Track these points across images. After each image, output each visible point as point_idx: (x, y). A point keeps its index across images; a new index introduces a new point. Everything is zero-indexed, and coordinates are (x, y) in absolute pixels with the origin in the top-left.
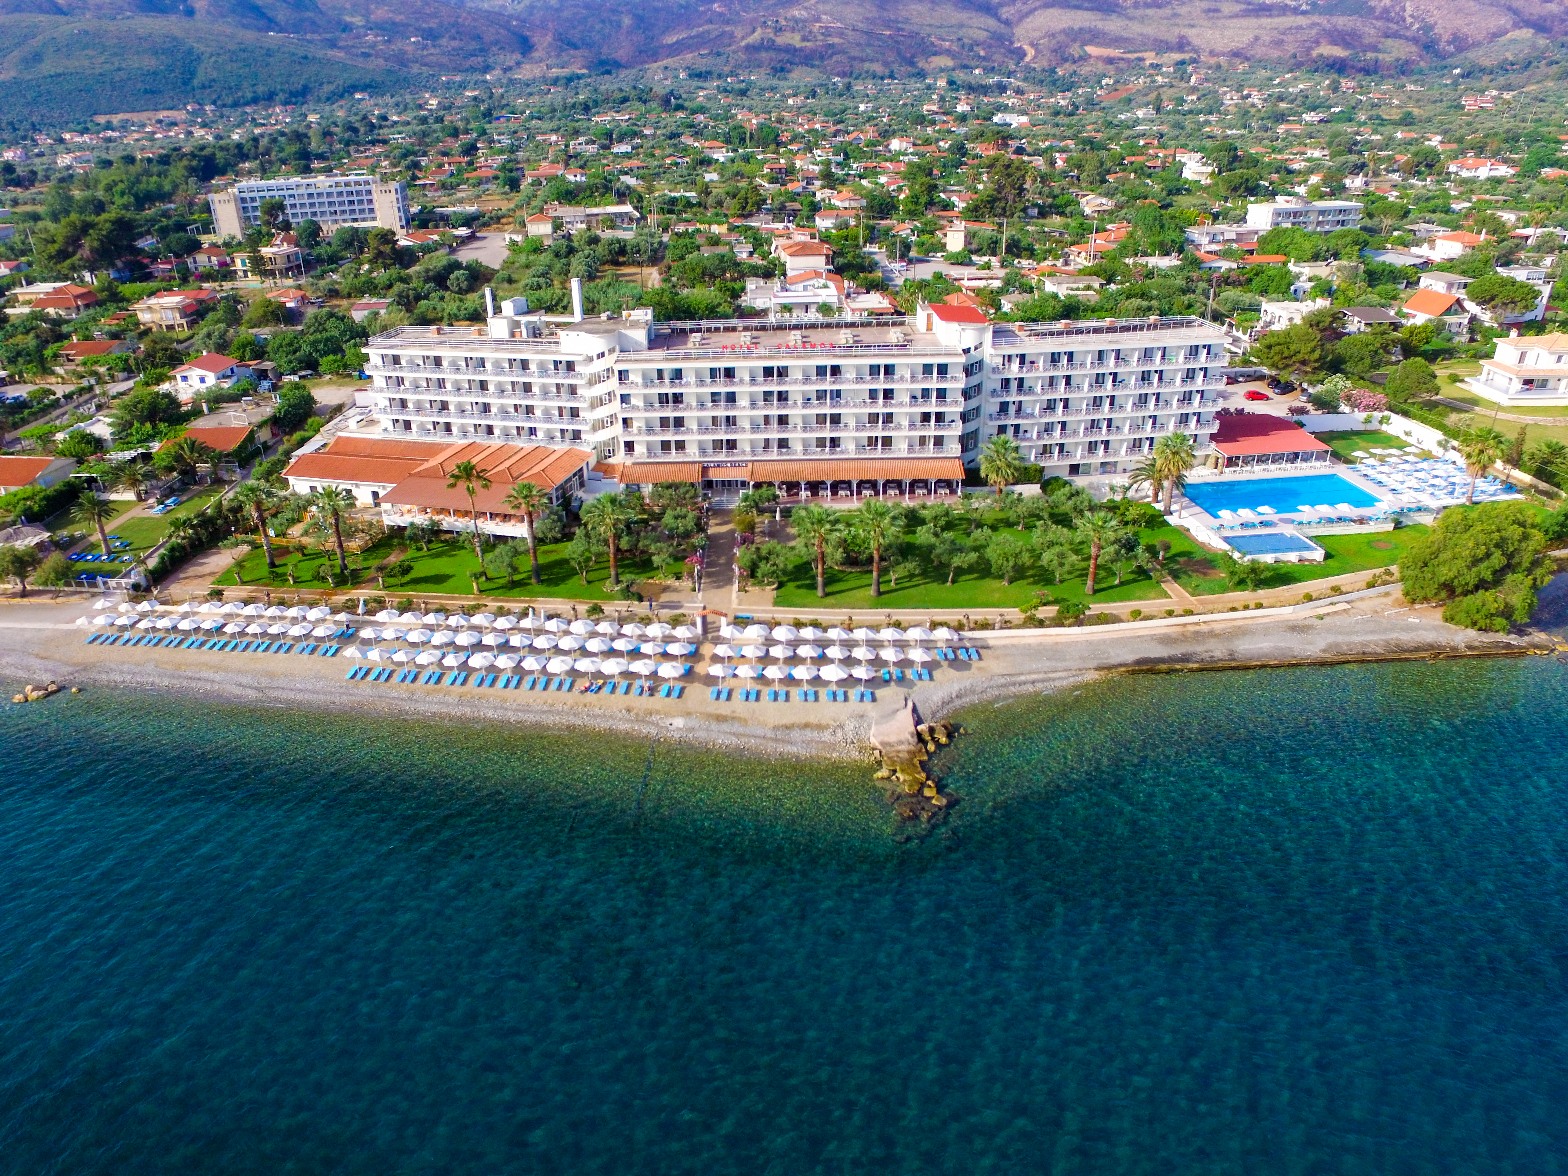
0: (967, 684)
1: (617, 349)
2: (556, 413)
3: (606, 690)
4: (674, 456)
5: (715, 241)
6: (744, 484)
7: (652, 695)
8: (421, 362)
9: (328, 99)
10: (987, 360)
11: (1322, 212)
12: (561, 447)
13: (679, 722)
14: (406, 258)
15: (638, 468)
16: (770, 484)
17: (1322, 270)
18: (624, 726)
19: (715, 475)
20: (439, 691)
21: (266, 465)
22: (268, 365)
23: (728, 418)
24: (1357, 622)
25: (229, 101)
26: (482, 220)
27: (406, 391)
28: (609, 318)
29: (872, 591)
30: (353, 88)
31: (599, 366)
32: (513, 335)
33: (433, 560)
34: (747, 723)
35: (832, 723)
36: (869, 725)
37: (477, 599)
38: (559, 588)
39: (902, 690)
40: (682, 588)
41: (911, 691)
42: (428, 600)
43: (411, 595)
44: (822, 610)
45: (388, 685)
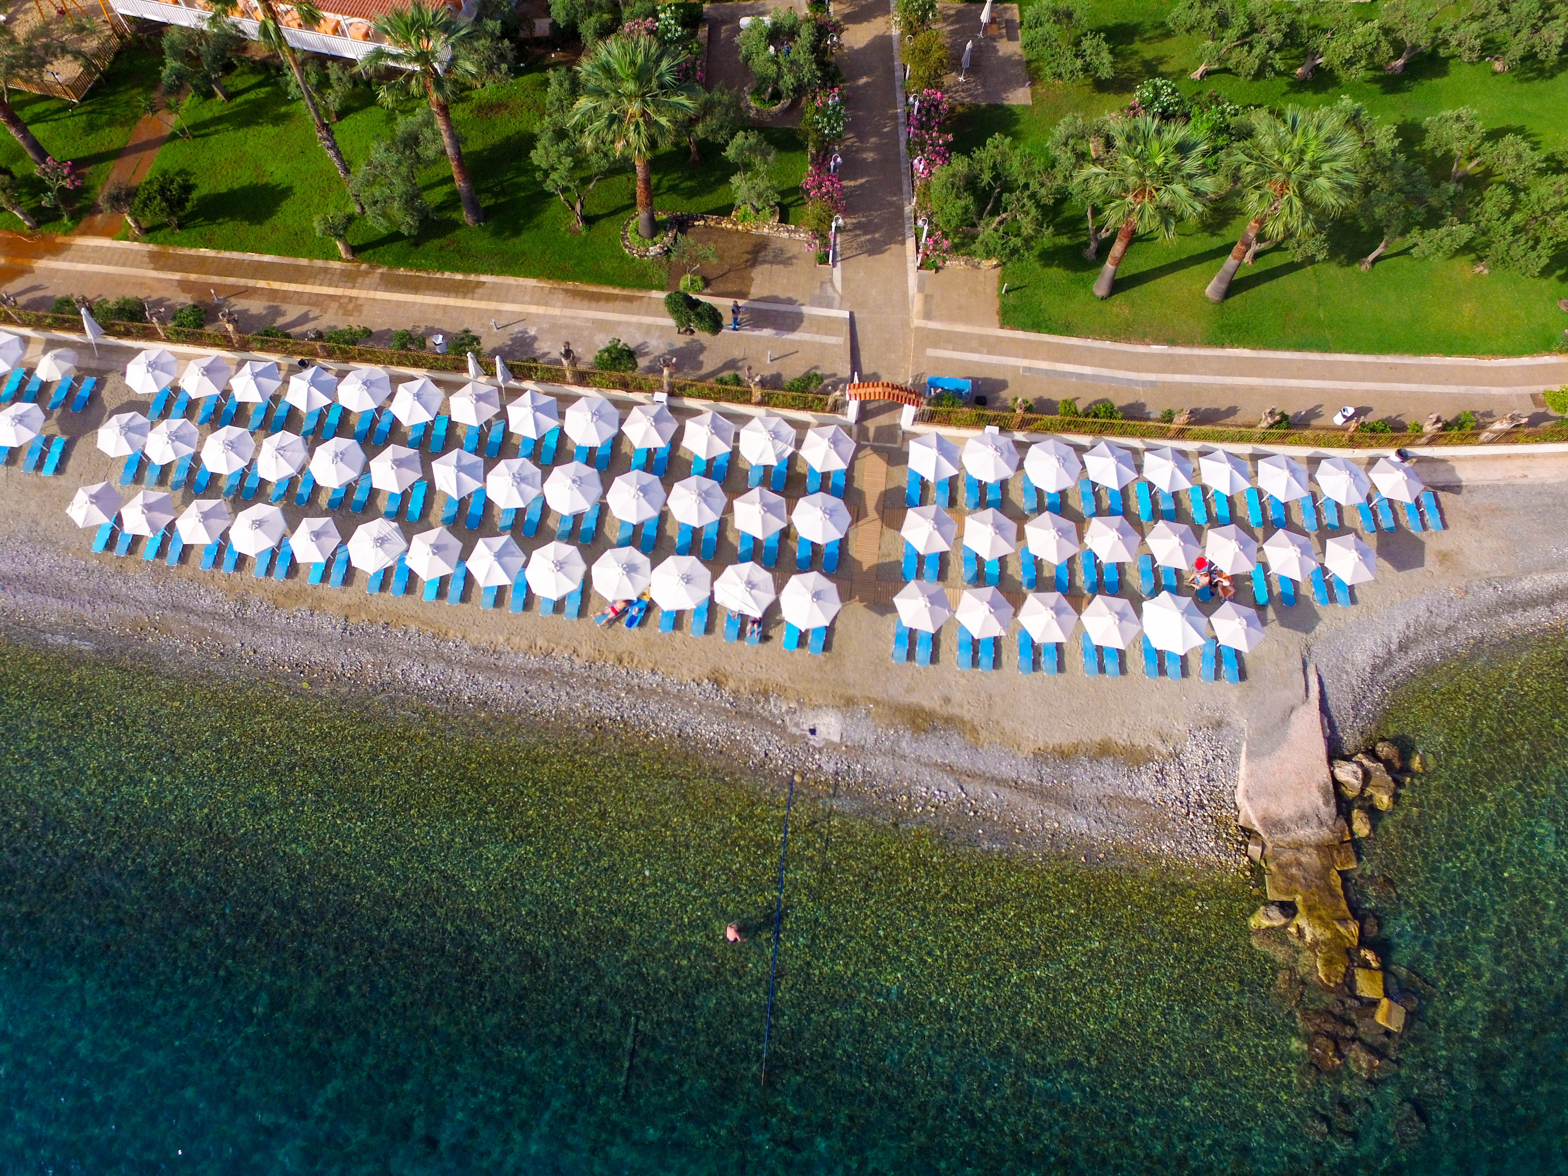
13: (830, 727)
18: (711, 730)
33: (241, 133)
34: (977, 739)
35: (1158, 744)
36: (1234, 753)
37: (349, 278)
38: (525, 242)
39: (1293, 638)
40: (794, 250)
41: (1310, 638)
42: (242, 282)
43: (204, 259)
44: (1108, 345)
45: (188, 571)
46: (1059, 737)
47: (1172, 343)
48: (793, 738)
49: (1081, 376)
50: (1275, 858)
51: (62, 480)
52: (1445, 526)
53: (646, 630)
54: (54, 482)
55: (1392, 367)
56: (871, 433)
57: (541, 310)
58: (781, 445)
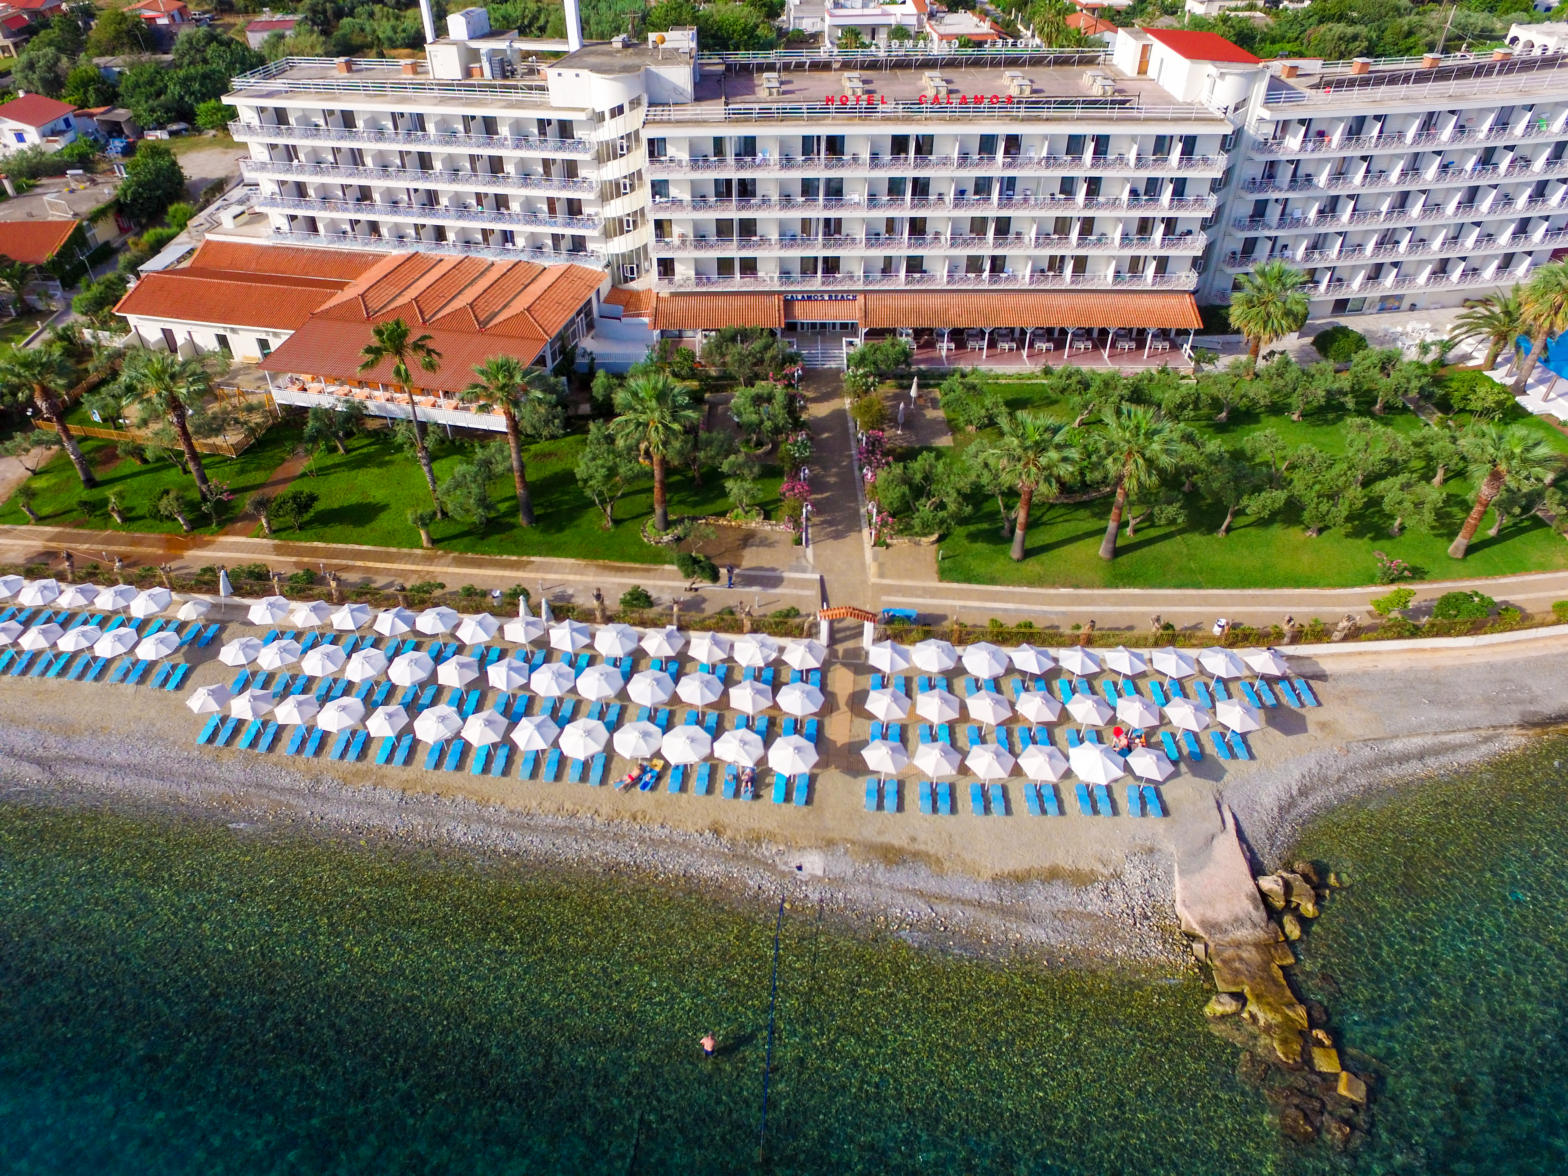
0: (1311, 760)
1: (645, 101)
2: (545, 208)
3: (669, 782)
6: (849, 329)
8: (321, 122)
10: (1251, 129)
12: (554, 264)
13: (814, 864)
15: (681, 303)
16: (893, 332)
18: (711, 870)
19: (804, 314)
21: (96, 289)
22: (121, 114)
23: (827, 221)
27: (301, 169)
28: (626, 45)
31: (612, 130)
32: (468, 73)
33: (353, 473)
34: (942, 869)
35: (1099, 867)
36: (1169, 873)
37: (428, 560)
38: (566, 535)
39: (1206, 785)
40: (776, 537)
41: (1220, 785)
42: (344, 562)
43: (317, 548)
44: (1025, 589)
45: (273, 757)
46: (1014, 863)
47: (1077, 586)
48: (783, 874)
49: (1006, 610)
50: (1218, 955)
51: (180, 694)
52: (1319, 704)
53: (656, 794)
54: (173, 695)
55: (1253, 596)
56: (840, 653)
57: (578, 578)
58: (766, 651)
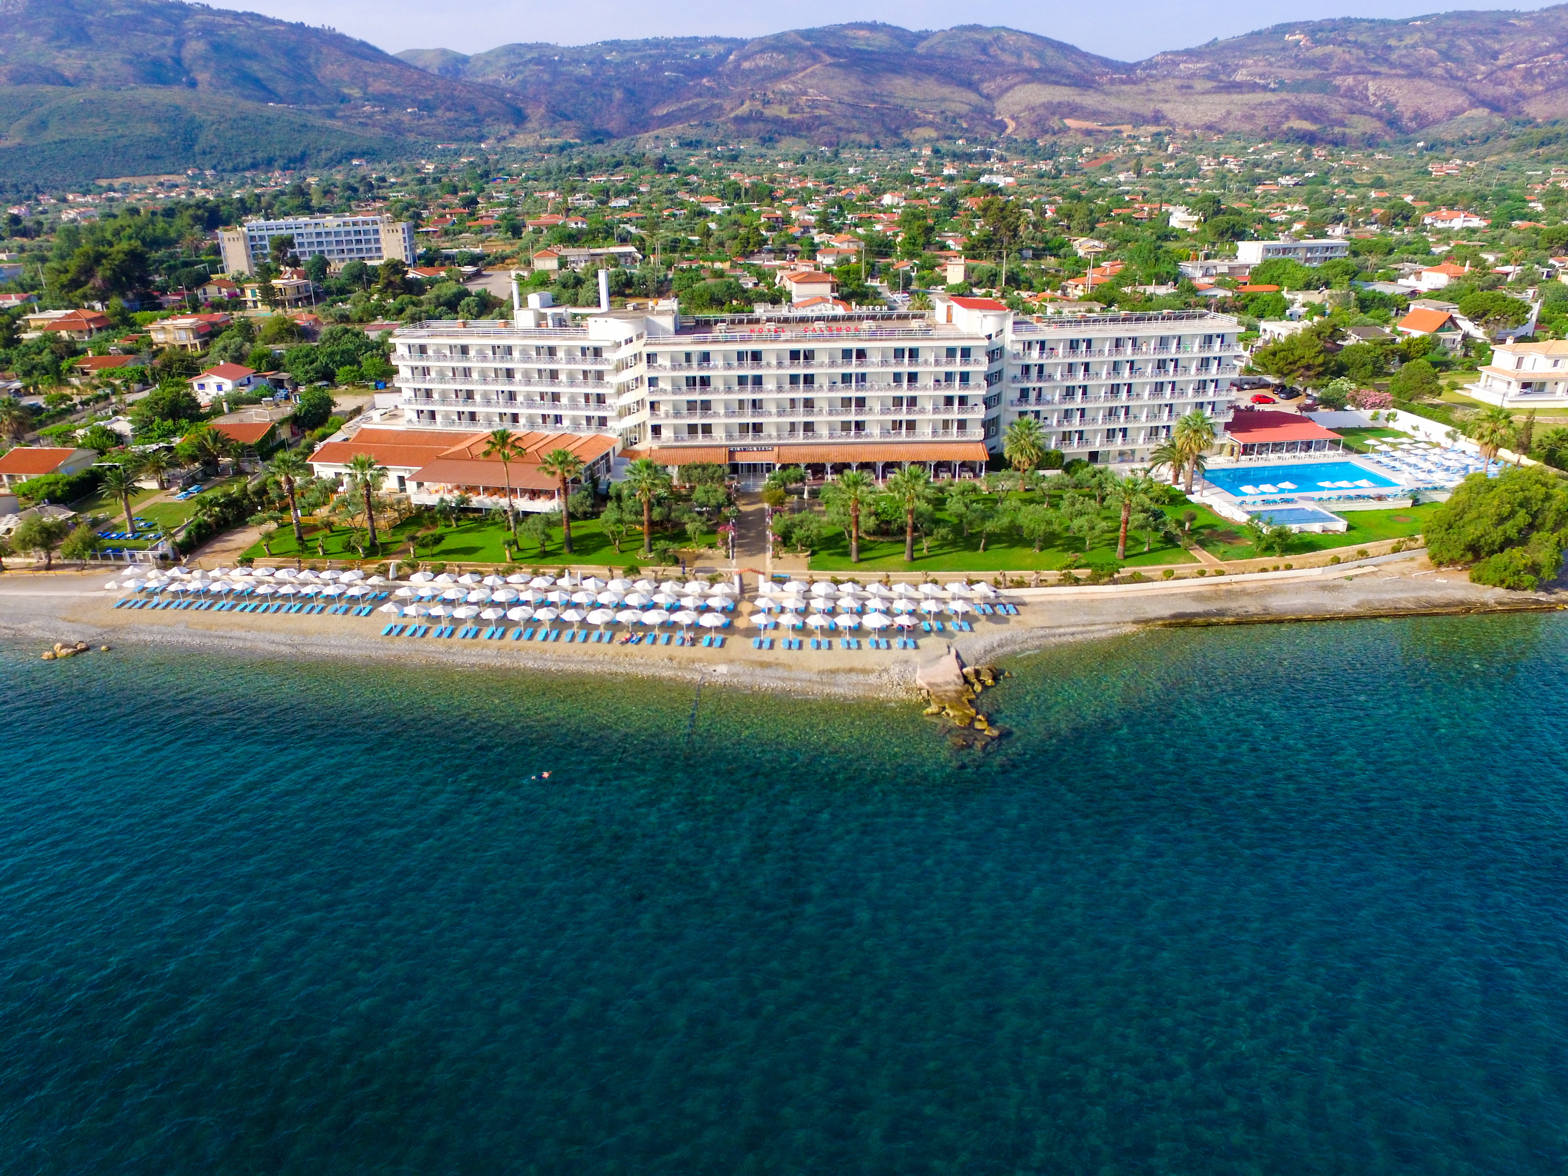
0: (1008, 634)
1: (645, 334)
2: (583, 399)
3: (647, 641)
4: (700, 439)
5: (720, 274)
6: (769, 468)
7: (693, 645)
8: (448, 353)
9: (326, 165)
10: (1008, 347)
11: (1310, 249)
12: (586, 434)
13: (722, 669)
14: (416, 289)
15: (665, 452)
16: (797, 466)
17: (1315, 297)
18: (667, 673)
19: (742, 459)
20: (477, 645)
22: (284, 375)
23: (754, 401)
24: (1385, 583)
25: (230, 166)
26: (488, 259)
27: (431, 381)
28: (637, 306)
29: (905, 557)
30: (351, 155)
31: (626, 352)
32: (539, 325)
34: (791, 669)
35: (877, 667)
36: (915, 669)
38: (592, 557)
39: (943, 640)
40: (715, 556)
41: (952, 641)
43: (445, 560)
45: (424, 640)
46: (831, 667)
47: (887, 571)
48: (705, 673)
50: (934, 694)
52: (1018, 615)
53: (639, 645)
